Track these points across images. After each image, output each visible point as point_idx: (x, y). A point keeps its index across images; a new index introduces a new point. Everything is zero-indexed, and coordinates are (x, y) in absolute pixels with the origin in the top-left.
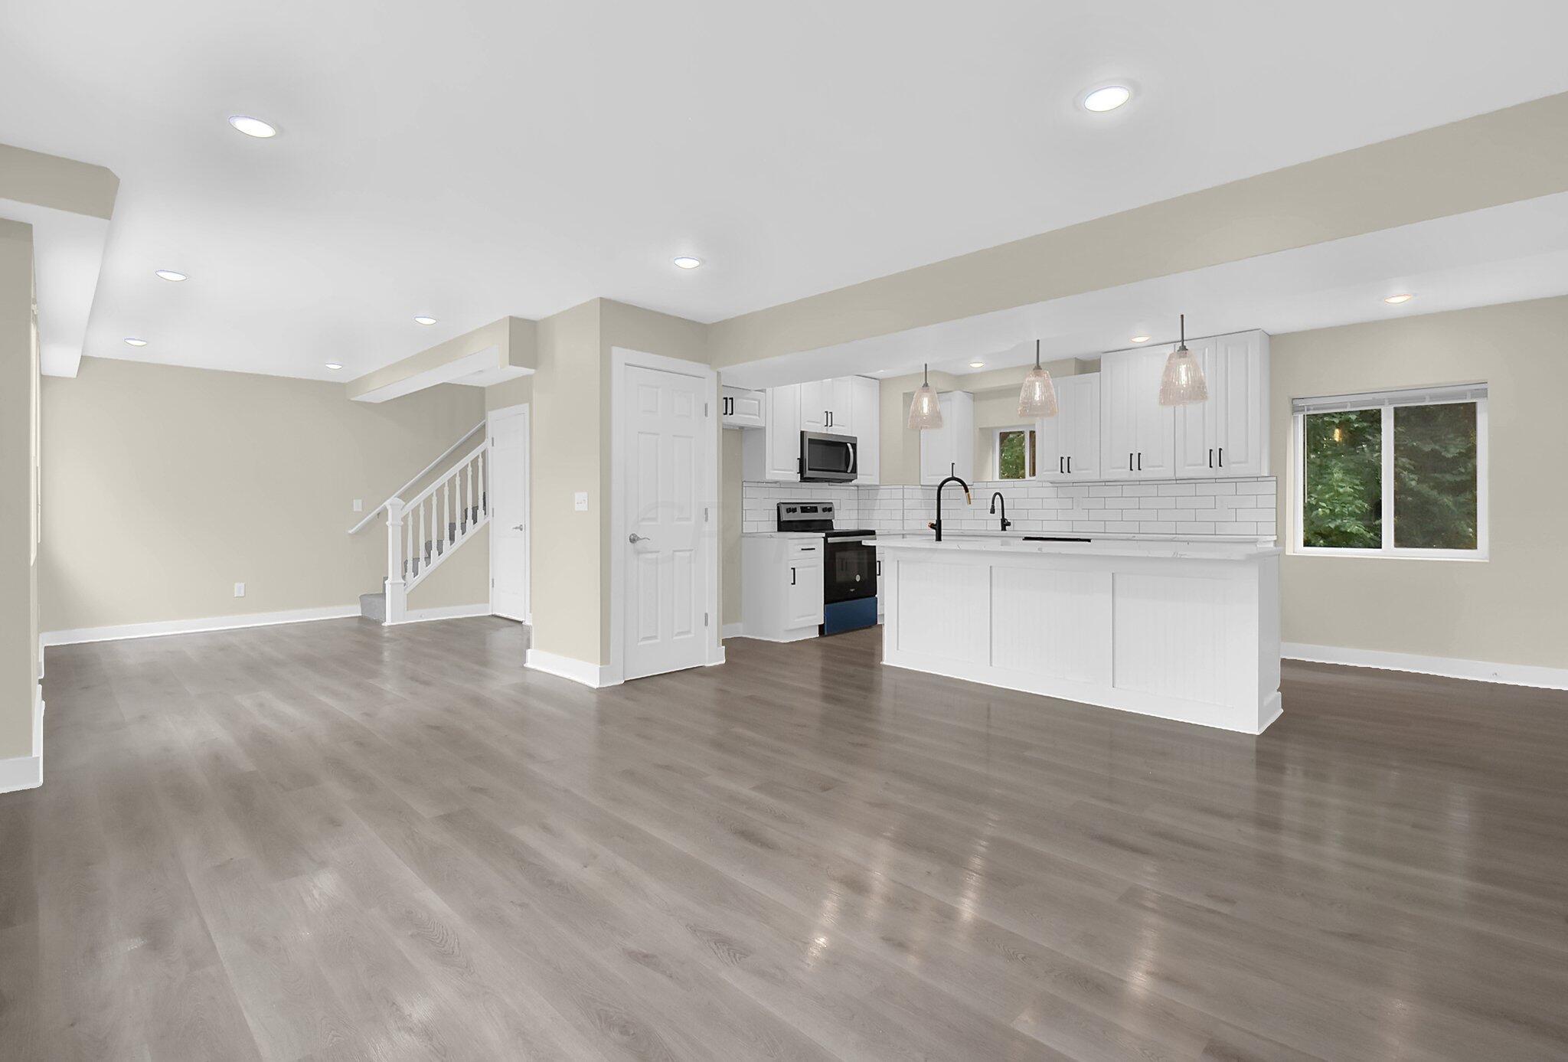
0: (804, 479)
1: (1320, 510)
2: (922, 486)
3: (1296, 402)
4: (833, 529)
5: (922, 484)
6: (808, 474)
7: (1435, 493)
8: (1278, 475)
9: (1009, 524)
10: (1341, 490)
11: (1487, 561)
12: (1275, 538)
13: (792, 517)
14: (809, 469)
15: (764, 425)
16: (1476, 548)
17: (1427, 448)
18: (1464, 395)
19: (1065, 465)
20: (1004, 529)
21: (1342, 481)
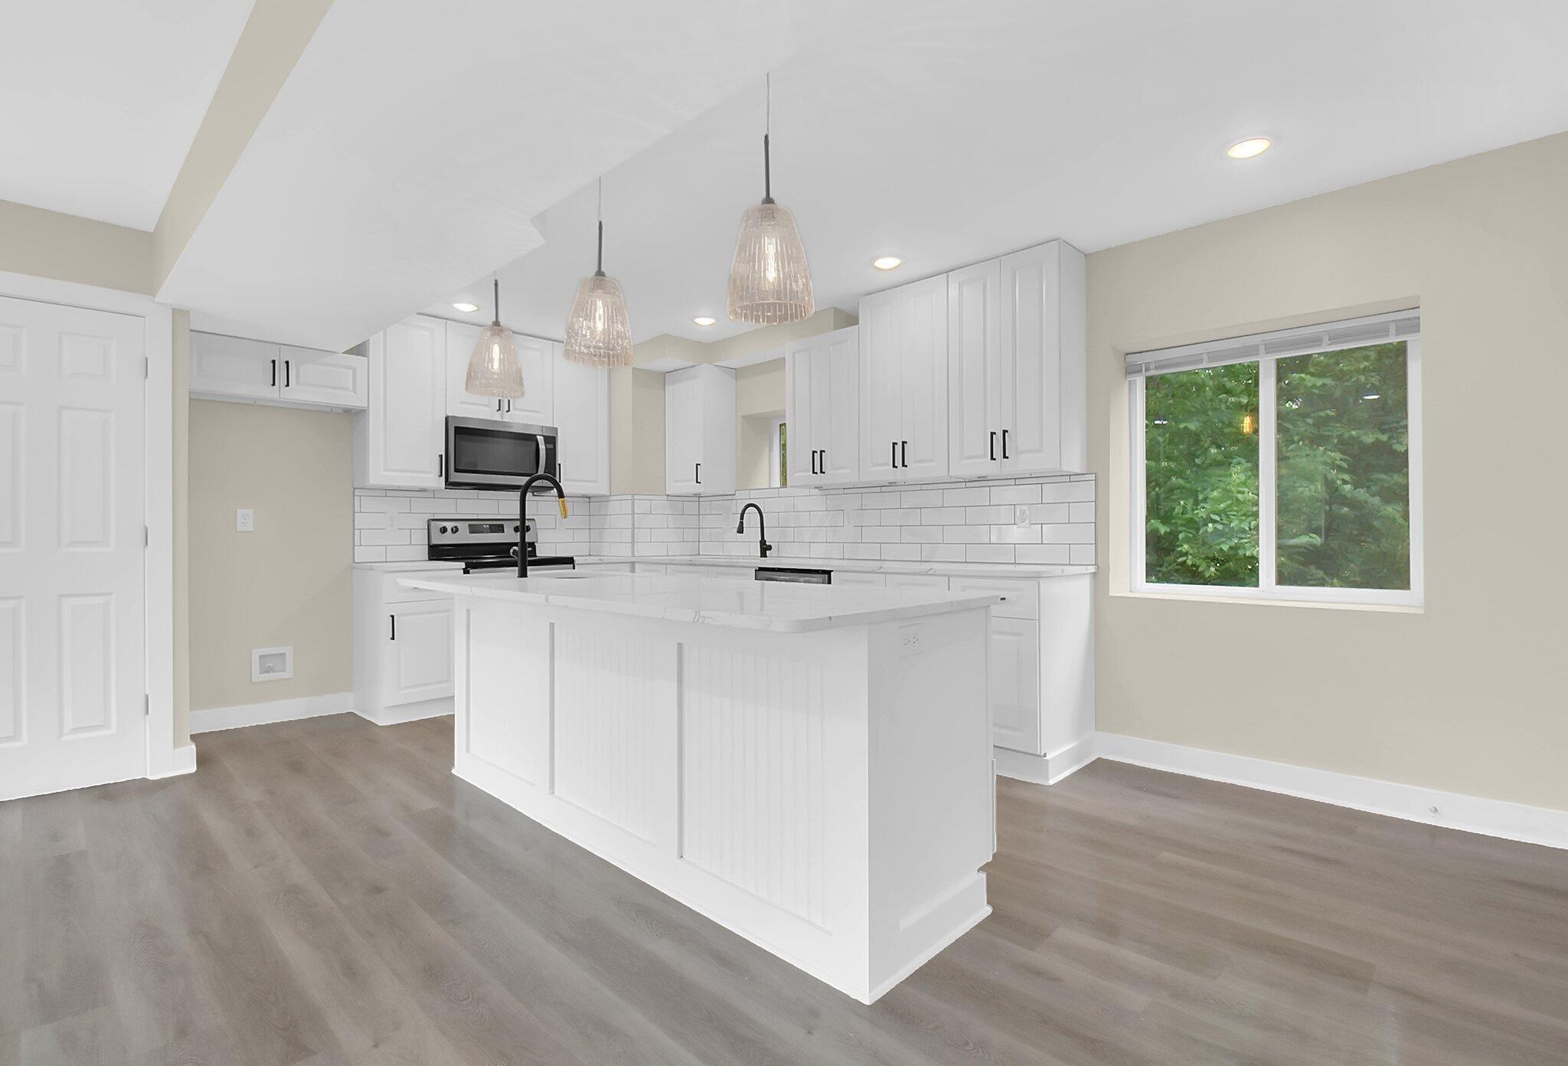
0: (450, 484)
1: (1210, 525)
2: (668, 495)
3: (1131, 359)
4: (536, 556)
5: (667, 493)
6: (456, 477)
7: (1376, 500)
8: (1097, 472)
9: (770, 548)
10: (1240, 496)
11: (1421, 611)
12: (1092, 569)
13: (449, 539)
14: (456, 470)
15: (366, 405)
16: (1409, 589)
17: (1369, 438)
18: (1383, 330)
19: (818, 462)
20: (763, 555)
21: (1244, 484)
